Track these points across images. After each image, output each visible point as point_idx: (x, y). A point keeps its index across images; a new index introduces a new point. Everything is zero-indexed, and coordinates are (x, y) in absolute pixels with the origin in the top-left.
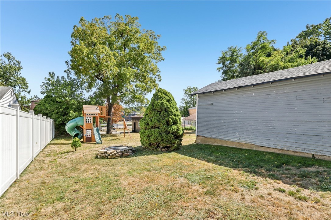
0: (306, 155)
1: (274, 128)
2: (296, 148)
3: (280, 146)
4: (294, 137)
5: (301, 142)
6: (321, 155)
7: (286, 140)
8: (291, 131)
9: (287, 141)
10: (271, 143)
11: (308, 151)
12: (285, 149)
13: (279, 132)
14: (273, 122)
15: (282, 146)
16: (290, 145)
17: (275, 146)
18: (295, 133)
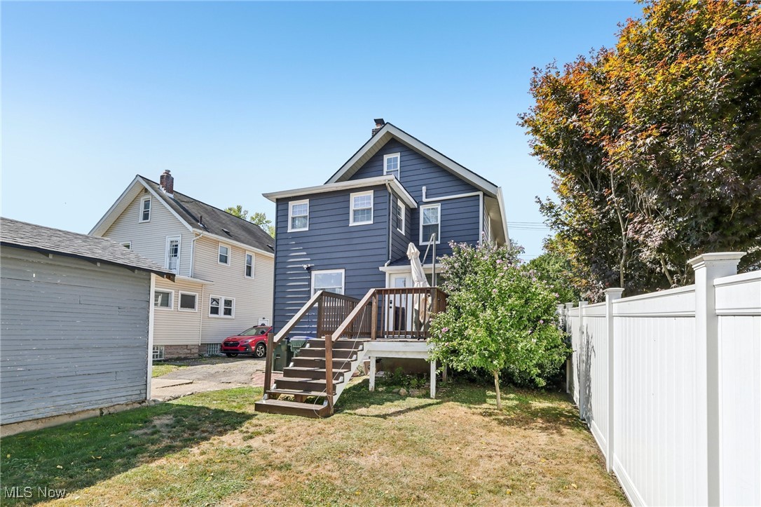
0: (92, 414)
1: (29, 367)
2: (75, 406)
3: (43, 410)
4: (72, 383)
5: (85, 390)
6: (111, 406)
7: (55, 393)
8: (66, 369)
9: (59, 393)
10: (16, 410)
11: (96, 404)
12: (55, 414)
13: (39, 377)
14: (26, 352)
15: (47, 410)
16: (62, 403)
17: (32, 413)
18: (74, 374)
